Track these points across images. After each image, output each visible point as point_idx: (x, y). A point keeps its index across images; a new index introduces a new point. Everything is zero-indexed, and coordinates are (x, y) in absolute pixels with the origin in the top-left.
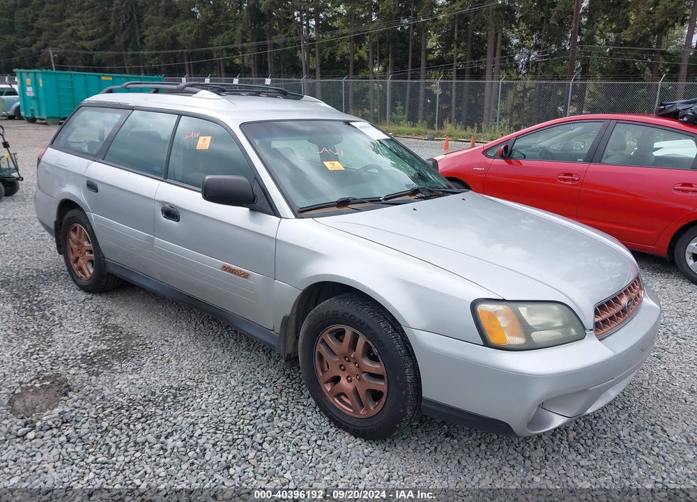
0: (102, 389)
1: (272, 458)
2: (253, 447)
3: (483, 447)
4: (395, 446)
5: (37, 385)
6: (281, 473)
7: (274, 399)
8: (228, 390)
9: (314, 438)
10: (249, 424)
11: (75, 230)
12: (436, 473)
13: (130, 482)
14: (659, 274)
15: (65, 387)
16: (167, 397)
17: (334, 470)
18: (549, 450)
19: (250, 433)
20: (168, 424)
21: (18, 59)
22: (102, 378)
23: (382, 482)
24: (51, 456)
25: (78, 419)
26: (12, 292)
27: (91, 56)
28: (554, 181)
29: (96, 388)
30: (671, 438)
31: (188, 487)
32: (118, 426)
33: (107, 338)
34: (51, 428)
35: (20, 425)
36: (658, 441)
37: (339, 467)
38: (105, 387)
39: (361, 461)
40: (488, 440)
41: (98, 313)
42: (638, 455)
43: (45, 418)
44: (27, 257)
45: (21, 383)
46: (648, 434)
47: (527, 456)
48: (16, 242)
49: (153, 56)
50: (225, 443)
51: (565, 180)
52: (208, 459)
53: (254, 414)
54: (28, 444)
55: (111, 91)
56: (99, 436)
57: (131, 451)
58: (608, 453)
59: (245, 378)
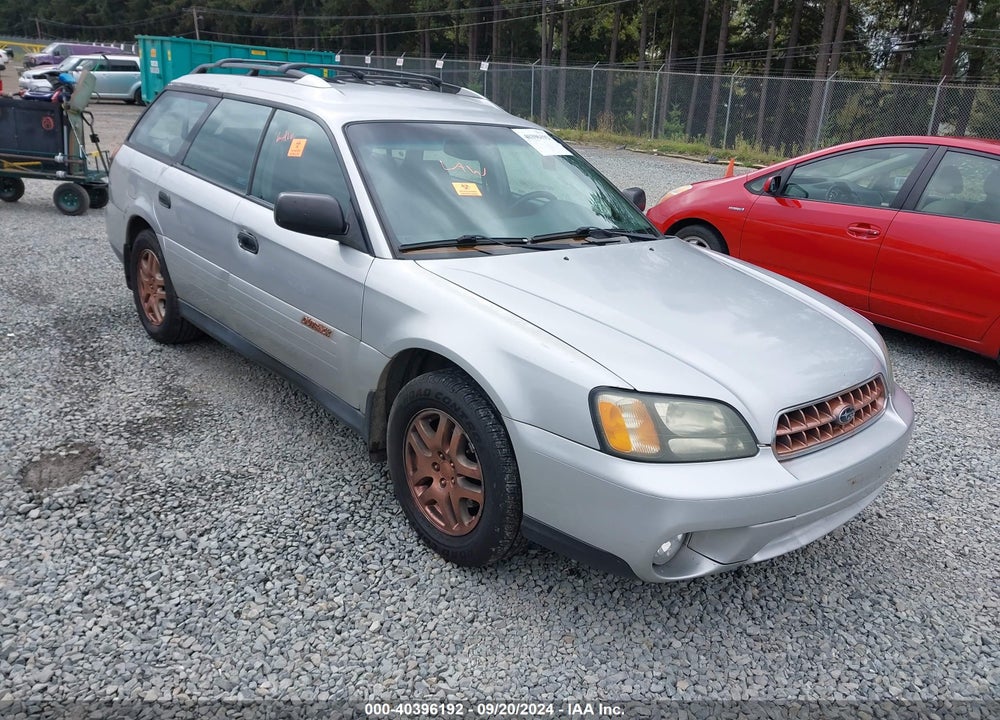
0: (140, 466)
1: (328, 575)
2: (306, 559)
3: (616, 594)
4: (497, 578)
5: (63, 454)
6: (331, 596)
7: (356, 502)
8: (300, 484)
9: (390, 556)
10: (312, 530)
11: (146, 258)
12: (539, 620)
13: (139, 583)
14: (985, 384)
15: (95, 459)
16: (218, 484)
17: (403, 600)
18: (710, 608)
19: (310, 541)
20: (209, 518)
21: (151, 20)
22: (144, 452)
23: (461, 623)
24: (52, 542)
25: (98, 501)
26: (65, 333)
27: (249, 21)
28: (842, 232)
29: (132, 465)
30: (898, 614)
31: (207, 599)
32: (145, 515)
33: (165, 402)
34: (62, 508)
35: (23, 500)
36: (876, 614)
37: (409, 597)
38: (143, 465)
39: (443, 591)
40: (627, 586)
41: (164, 369)
42: (838, 631)
43: (56, 494)
44: (97, 290)
45: (42, 449)
46: (867, 605)
47: (675, 612)
48: (89, 269)
49: (333, 23)
50: (272, 550)
51: (858, 233)
52: (243, 567)
53: (322, 517)
54: (29, 524)
55: (203, 71)
56: (119, 523)
57: (152, 545)
58: (795, 621)
59: (327, 471)
